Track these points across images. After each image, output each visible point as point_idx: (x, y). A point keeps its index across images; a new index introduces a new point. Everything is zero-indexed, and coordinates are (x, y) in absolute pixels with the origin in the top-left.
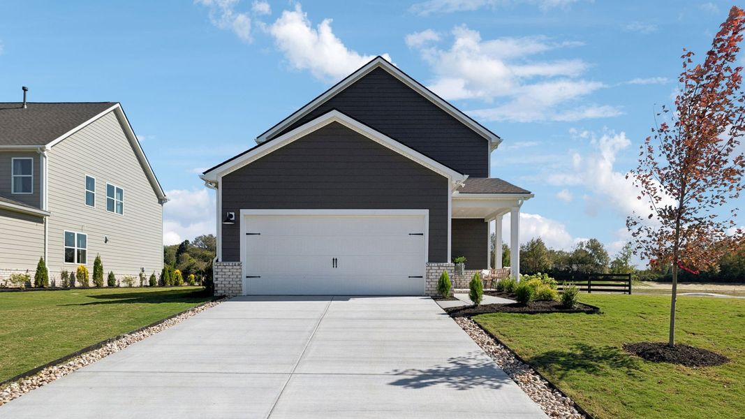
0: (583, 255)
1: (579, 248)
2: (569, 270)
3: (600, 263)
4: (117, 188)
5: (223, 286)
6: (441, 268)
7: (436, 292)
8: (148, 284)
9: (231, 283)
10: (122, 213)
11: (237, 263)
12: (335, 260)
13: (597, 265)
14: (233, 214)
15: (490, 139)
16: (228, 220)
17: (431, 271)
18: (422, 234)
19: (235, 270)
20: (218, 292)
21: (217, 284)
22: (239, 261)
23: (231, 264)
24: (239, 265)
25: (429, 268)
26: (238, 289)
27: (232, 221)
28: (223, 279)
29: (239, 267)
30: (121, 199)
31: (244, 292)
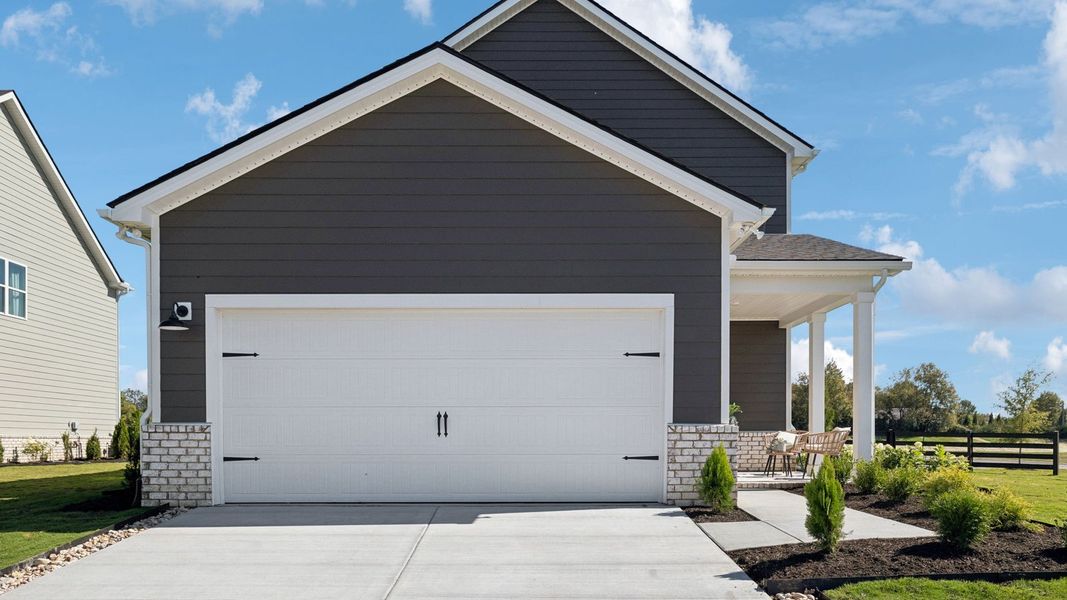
0: (911, 392)
1: (903, 380)
2: (886, 418)
3: (942, 407)
4: (10, 263)
5: (163, 481)
6: (705, 437)
7: (695, 496)
8: (85, 456)
9: (184, 474)
10: (24, 316)
11: (197, 426)
12: (442, 419)
13: (936, 408)
14: (188, 305)
15: (792, 149)
16: (173, 321)
17: (680, 444)
18: (657, 355)
19: (194, 444)
20: (152, 496)
21: (148, 478)
22: (205, 421)
23: (182, 429)
24: (203, 430)
25: (676, 437)
26: (202, 488)
27: (181, 324)
28: (164, 466)
29: (202, 436)
30: (22, 286)
31: (217, 498)
